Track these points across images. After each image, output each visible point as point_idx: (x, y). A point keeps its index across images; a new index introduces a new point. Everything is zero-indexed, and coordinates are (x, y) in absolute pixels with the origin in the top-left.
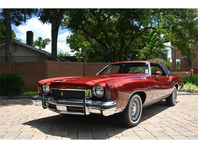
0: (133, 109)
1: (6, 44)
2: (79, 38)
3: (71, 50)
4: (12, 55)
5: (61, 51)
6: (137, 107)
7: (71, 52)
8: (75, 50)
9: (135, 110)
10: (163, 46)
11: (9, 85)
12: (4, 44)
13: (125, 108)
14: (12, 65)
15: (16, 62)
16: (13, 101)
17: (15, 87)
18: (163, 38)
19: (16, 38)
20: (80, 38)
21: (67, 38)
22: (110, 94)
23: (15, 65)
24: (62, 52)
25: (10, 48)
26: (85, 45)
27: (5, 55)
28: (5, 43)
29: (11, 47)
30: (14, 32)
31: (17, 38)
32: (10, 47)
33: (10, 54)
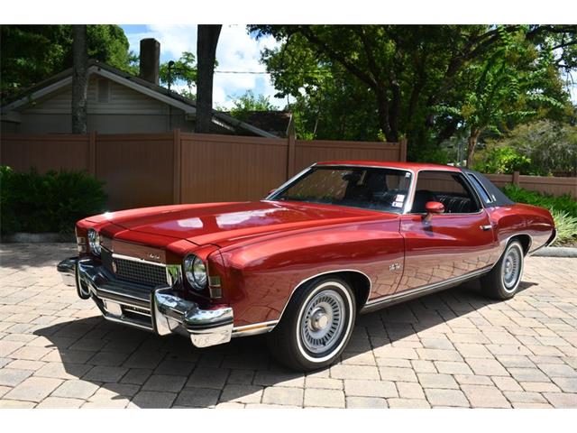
0: (317, 320)
1: (74, 82)
2: (299, 55)
3: (277, 92)
4: (89, 111)
5: (246, 96)
6: (337, 315)
7: (276, 96)
8: (287, 92)
9: (324, 322)
10: (516, 100)
11: (61, 204)
12: (69, 80)
13: (277, 321)
14: (89, 141)
15: (99, 133)
16: (68, 249)
17: (76, 210)
18: (560, 60)
19: (129, 52)
20: (301, 58)
21: (263, 55)
22: (219, 285)
23: (96, 141)
24: (249, 97)
25: (85, 94)
26: (316, 76)
27: (70, 111)
28: (71, 77)
29: (86, 90)
30: (125, 34)
31: (131, 53)
32: (82, 90)
33: (85, 109)
